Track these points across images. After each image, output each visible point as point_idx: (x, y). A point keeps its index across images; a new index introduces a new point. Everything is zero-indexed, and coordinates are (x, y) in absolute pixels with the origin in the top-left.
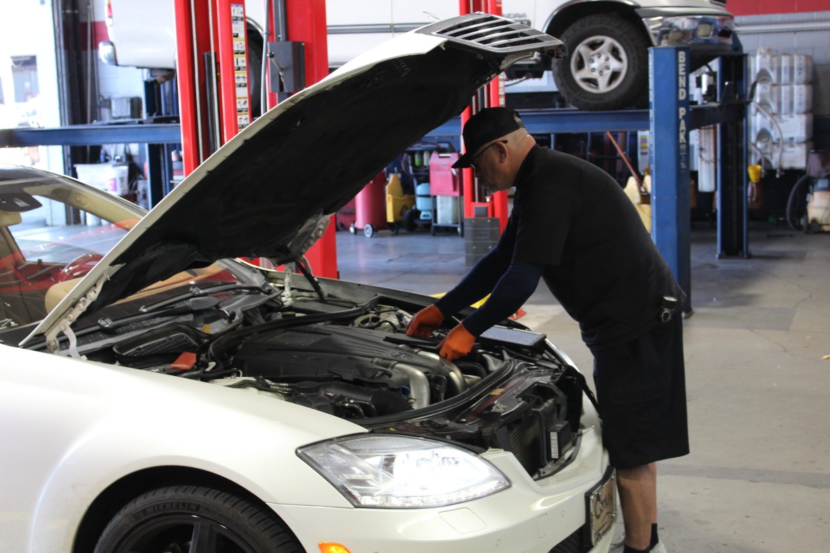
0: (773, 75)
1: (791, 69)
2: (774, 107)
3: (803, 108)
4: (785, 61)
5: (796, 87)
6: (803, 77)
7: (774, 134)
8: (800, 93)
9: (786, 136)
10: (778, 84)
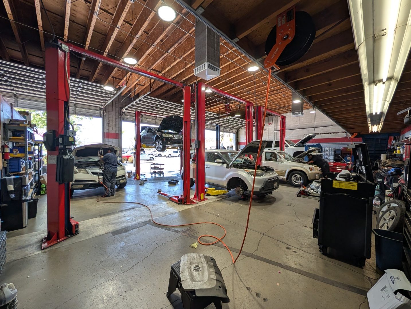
0: (328, 151)
1: (331, 150)
2: (328, 155)
3: (333, 155)
4: (330, 149)
5: (332, 152)
6: (333, 151)
7: (328, 158)
8: (333, 153)
9: (330, 159)
10: (329, 152)
